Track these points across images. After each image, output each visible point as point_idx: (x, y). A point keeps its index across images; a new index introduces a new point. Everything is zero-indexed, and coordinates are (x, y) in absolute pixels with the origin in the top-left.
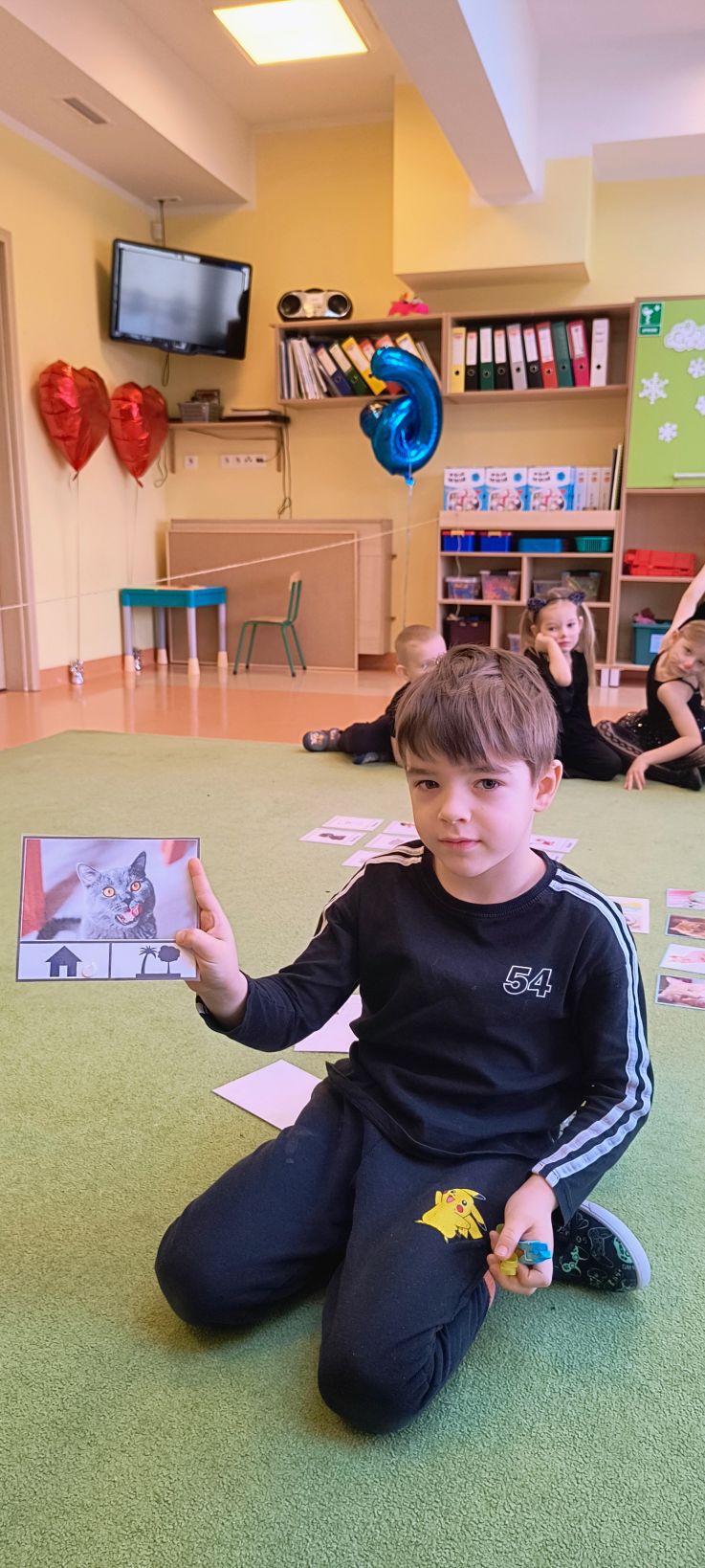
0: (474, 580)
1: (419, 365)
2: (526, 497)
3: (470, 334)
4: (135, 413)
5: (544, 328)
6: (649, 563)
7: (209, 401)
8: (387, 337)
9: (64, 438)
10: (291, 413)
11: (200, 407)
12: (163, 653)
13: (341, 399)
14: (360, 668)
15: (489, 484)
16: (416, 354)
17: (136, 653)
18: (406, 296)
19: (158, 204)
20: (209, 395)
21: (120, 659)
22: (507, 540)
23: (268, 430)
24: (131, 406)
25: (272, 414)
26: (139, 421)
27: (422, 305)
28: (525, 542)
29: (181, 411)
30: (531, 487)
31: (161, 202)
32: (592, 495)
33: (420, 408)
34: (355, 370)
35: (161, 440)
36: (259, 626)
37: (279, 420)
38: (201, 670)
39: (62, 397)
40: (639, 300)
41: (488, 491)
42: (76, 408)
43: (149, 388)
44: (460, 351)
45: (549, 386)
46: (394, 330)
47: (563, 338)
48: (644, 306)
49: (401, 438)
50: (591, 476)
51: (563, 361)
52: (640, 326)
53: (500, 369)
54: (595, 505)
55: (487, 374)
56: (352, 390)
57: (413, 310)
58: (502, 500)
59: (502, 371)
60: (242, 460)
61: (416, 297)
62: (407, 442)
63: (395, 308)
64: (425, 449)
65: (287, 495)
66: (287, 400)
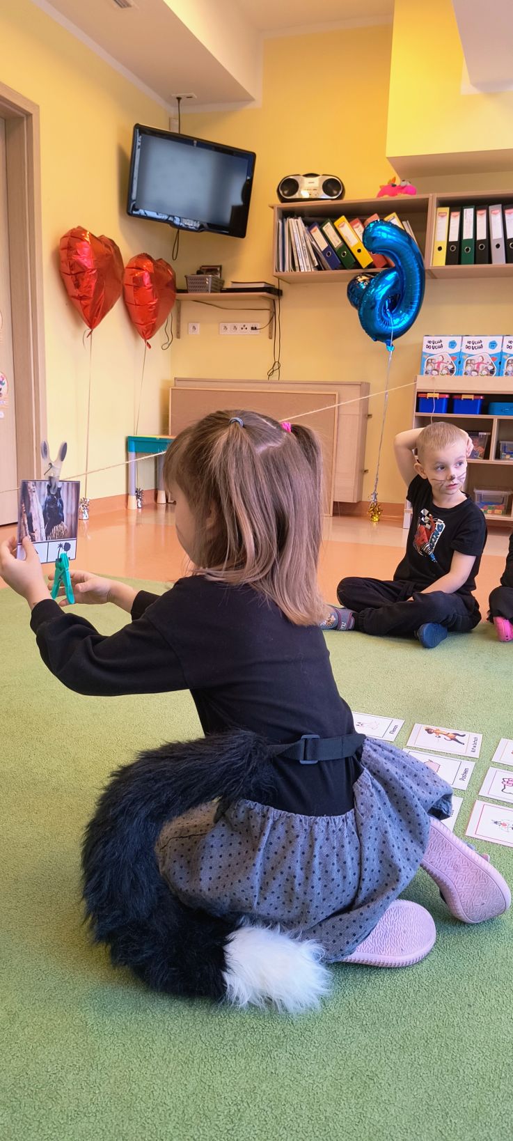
1: (407, 239)
2: (500, 363)
3: (453, 214)
7: (212, 274)
8: (376, 215)
10: (284, 287)
11: (204, 279)
12: (162, 493)
13: (330, 272)
14: (335, 514)
15: (465, 350)
16: (404, 229)
17: (139, 494)
18: (394, 180)
19: (177, 101)
20: (212, 270)
21: (124, 499)
22: (479, 403)
23: (263, 301)
24: (143, 274)
25: (269, 286)
26: (150, 288)
27: (410, 187)
28: (497, 405)
29: (187, 283)
30: (506, 354)
31: (179, 99)
33: (405, 280)
34: (345, 245)
37: (274, 292)
39: (80, 259)
41: (464, 357)
42: (93, 271)
43: (160, 260)
44: (444, 227)
46: (383, 209)
49: (385, 307)
53: (482, 243)
55: (467, 250)
56: (342, 263)
57: (401, 192)
58: (476, 365)
59: (482, 247)
60: (239, 328)
61: (403, 181)
62: (391, 310)
63: (384, 191)
64: (407, 319)
65: (277, 360)
66: (281, 273)
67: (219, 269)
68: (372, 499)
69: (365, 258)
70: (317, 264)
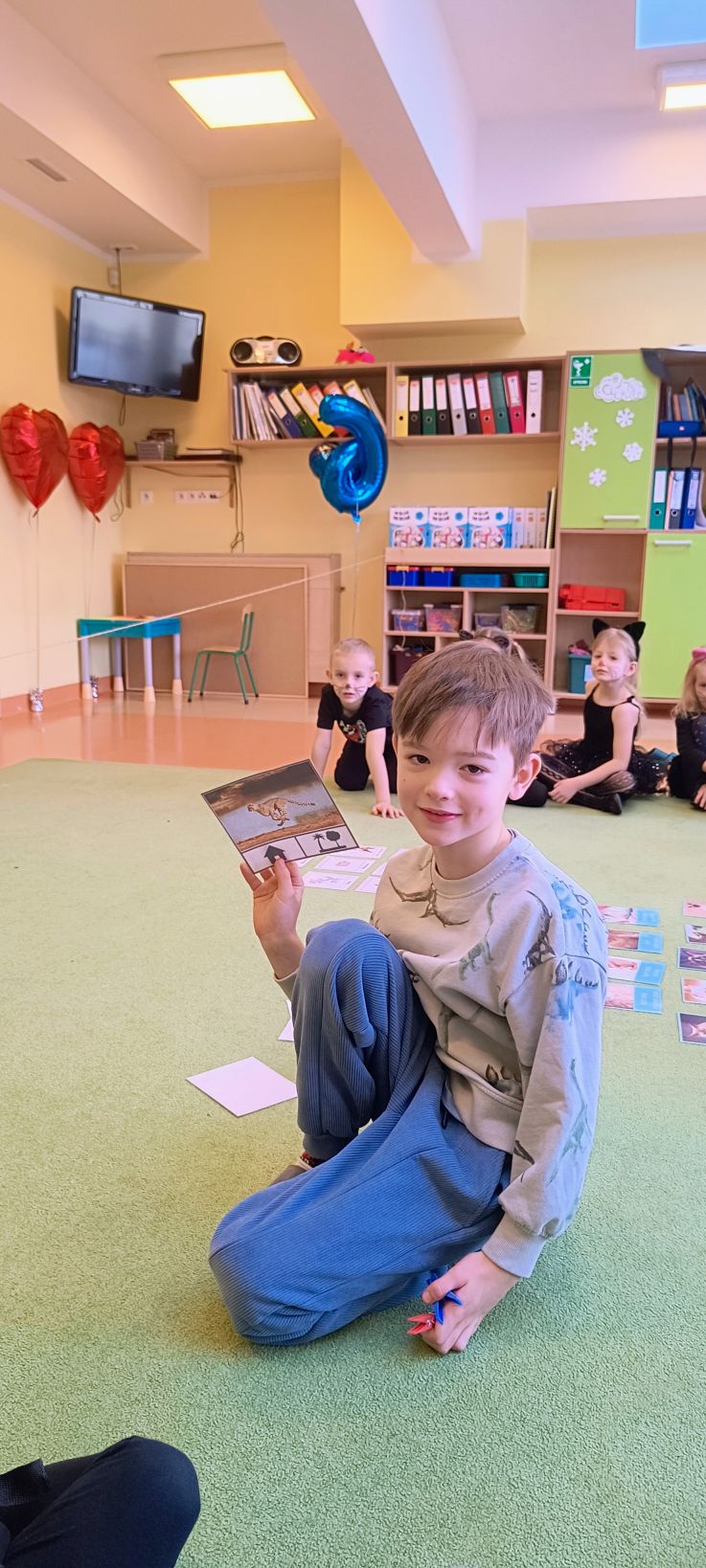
0: (419, 613)
2: (467, 535)
3: (412, 383)
4: (93, 452)
5: (483, 378)
6: (583, 598)
7: (164, 440)
8: (334, 383)
9: (25, 477)
10: (242, 452)
11: (155, 446)
12: (119, 681)
13: (291, 441)
14: (310, 696)
15: (433, 522)
16: (361, 400)
17: (94, 681)
18: (352, 344)
19: (115, 252)
20: (163, 434)
21: (78, 688)
22: (449, 576)
23: (220, 468)
24: (89, 446)
25: (227, 453)
26: (97, 460)
27: (368, 354)
28: (465, 577)
29: (137, 449)
30: (472, 526)
31: (118, 250)
32: (528, 534)
33: (367, 450)
34: (304, 414)
35: (117, 480)
36: (212, 655)
37: (232, 459)
38: (156, 697)
39: (24, 438)
40: (570, 353)
41: (431, 528)
42: (37, 449)
43: (106, 427)
44: (404, 397)
45: (489, 432)
46: (342, 377)
47: (500, 387)
48: (574, 359)
49: (348, 478)
50: (528, 516)
51: (500, 409)
52: (571, 378)
53: (441, 415)
54: (532, 543)
55: (429, 420)
56: (302, 432)
57: (360, 359)
58: (444, 537)
59: (443, 417)
60: (196, 496)
61: (362, 346)
62: (355, 482)
63: (342, 357)
64: (372, 489)
65: (239, 531)
66: (239, 441)
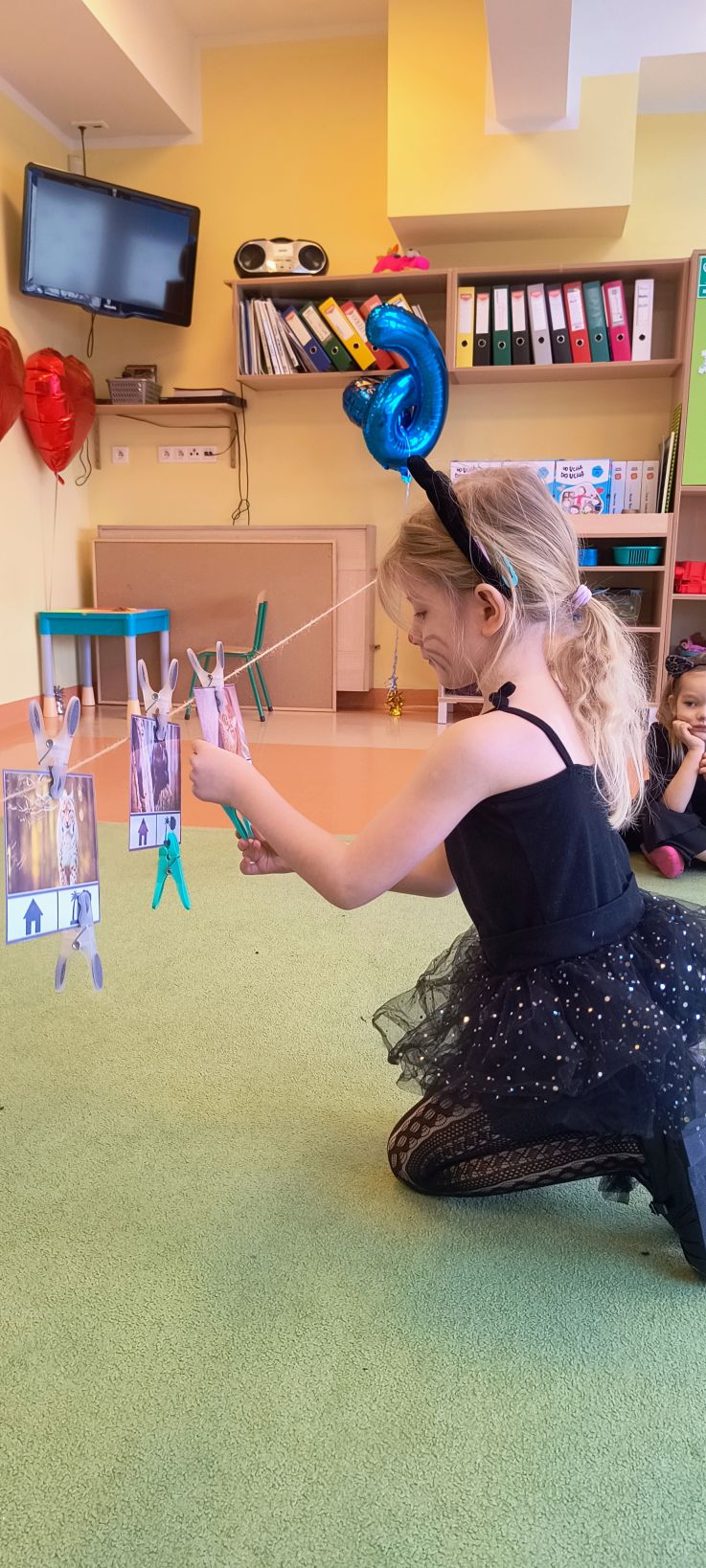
1: (422, 329)
3: (480, 296)
5: (574, 289)
7: (144, 377)
8: (376, 296)
10: (248, 395)
11: (135, 384)
12: (89, 692)
13: (317, 375)
14: (339, 709)
17: (59, 694)
18: (396, 248)
19: (79, 131)
20: (144, 371)
21: (39, 699)
23: (220, 415)
24: (50, 379)
25: (229, 394)
26: (61, 398)
27: (418, 259)
29: (110, 390)
30: (560, 485)
31: (82, 129)
32: (631, 495)
33: (422, 387)
34: (337, 339)
37: (234, 403)
40: (698, 254)
43: (71, 357)
44: (469, 314)
45: (581, 360)
46: (386, 291)
47: (597, 301)
48: (704, 261)
49: (397, 424)
50: (630, 472)
51: (597, 329)
52: (700, 285)
53: (519, 338)
55: (502, 345)
57: (408, 265)
59: (520, 341)
60: (186, 454)
61: (411, 250)
62: (406, 427)
63: (383, 264)
64: (427, 438)
65: (244, 497)
66: (246, 377)
67: (153, 370)
68: (390, 686)
69: (365, 357)
70: (297, 364)
